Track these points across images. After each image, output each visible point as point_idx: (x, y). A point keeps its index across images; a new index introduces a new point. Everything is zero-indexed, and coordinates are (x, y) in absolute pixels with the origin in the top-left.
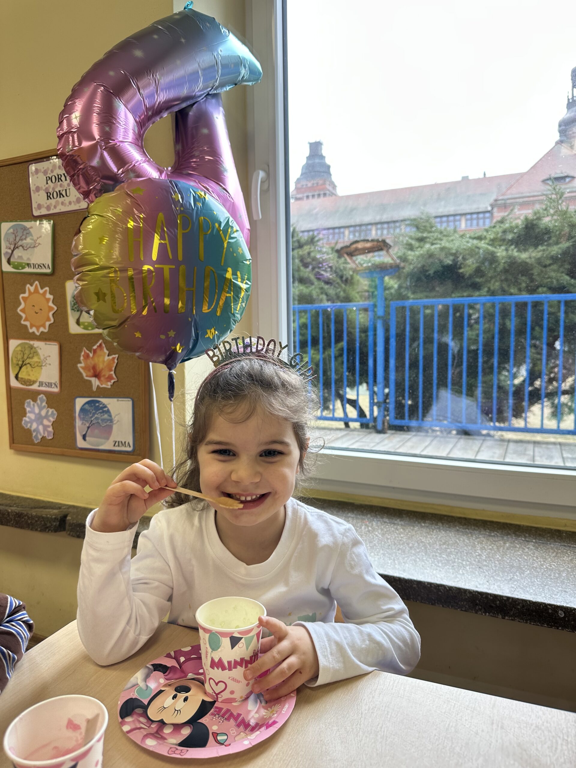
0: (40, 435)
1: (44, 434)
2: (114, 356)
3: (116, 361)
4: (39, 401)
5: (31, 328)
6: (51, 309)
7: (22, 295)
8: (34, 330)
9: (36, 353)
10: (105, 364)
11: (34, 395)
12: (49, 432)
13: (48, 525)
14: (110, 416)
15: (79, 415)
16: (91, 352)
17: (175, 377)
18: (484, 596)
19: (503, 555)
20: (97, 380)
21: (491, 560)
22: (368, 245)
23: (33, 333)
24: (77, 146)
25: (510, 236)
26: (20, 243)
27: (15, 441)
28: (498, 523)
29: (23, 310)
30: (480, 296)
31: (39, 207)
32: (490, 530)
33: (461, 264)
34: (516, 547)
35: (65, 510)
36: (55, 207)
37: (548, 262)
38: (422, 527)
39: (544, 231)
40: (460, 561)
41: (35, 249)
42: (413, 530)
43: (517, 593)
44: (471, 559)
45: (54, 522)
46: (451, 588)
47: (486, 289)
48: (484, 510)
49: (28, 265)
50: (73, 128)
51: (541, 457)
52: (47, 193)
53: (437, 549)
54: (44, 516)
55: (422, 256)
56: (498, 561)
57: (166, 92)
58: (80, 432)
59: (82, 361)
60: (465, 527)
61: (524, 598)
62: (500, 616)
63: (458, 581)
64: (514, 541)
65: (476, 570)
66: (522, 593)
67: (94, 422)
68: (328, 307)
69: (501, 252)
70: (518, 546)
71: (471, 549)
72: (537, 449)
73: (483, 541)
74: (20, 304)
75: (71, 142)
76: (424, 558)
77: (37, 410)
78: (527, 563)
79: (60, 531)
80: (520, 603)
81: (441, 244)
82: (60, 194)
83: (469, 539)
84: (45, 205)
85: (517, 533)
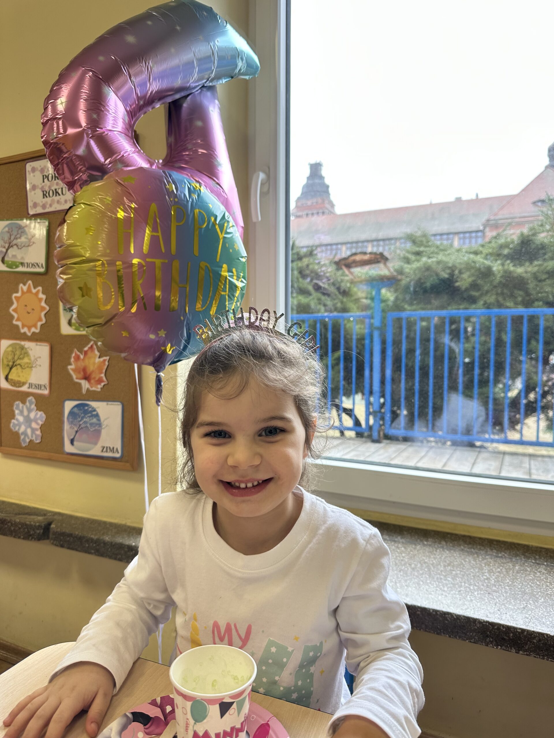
0: (28, 438)
1: (32, 437)
2: (105, 358)
3: (107, 363)
4: (28, 404)
5: (23, 328)
6: (43, 309)
7: (15, 295)
8: (25, 330)
9: (26, 354)
10: (96, 366)
11: (23, 397)
12: (37, 436)
13: (32, 533)
14: (99, 420)
15: (68, 418)
16: (82, 354)
17: (163, 380)
18: (496, 627)
19: (513, 579)
20: (87, 382)
21: (501, 585)
22: (367, 257)
23: (25, 333)
24: (62, 134)
25: (506, 251)
26: (15, 242)
27: (2, 444)
28: (504, 543)
29: (15, 310)
30: (475, 308)
31: (35, 205)
32: (497, 551)
33: (457, 277)
34: (526, 571)
35: (50, 517)
36: (51, 206)
37: (544, 276)
38: (424, 545)
39: (540, 247)
40: (466, 585)
41: (30, 248)
42: (415, 549)
43: (533, 625)
44: (478, 583)
45: (38, 529)
46: (458, 617)
47: (482, 302)
48: (489, 528)
49: (22, 264)
50: (58, 114)
51: (537, 470)
52: (43, 192)
53: (441, 571)
54: (28, 523)
55: (419, 269)
56: (508, 586)
57: (159, 81)
58: (68, 437)
59: (73, 363)
60: (470, 546)
61: (540, 631)
62: (514, 651)
63: (466, 609)
64: (524, 564)
65: (485, 596)
66: (538, 625)
67: (82, 426)
68: (326, 317)
69: (497, 267)
70: (529, 569)
71: (478, 572)
72: (532, 462)
73: (490, 563)
74: (12, 303)
75: (55, 129)
76: (428, 581)
77: (26, 413)
78: (540, 589)
79: (44, 539)
80: (536, 637)
81: (437, 258)
82: (57, 192)
83: (475, 560)
84: (41, 204)
85: (526, 554)
